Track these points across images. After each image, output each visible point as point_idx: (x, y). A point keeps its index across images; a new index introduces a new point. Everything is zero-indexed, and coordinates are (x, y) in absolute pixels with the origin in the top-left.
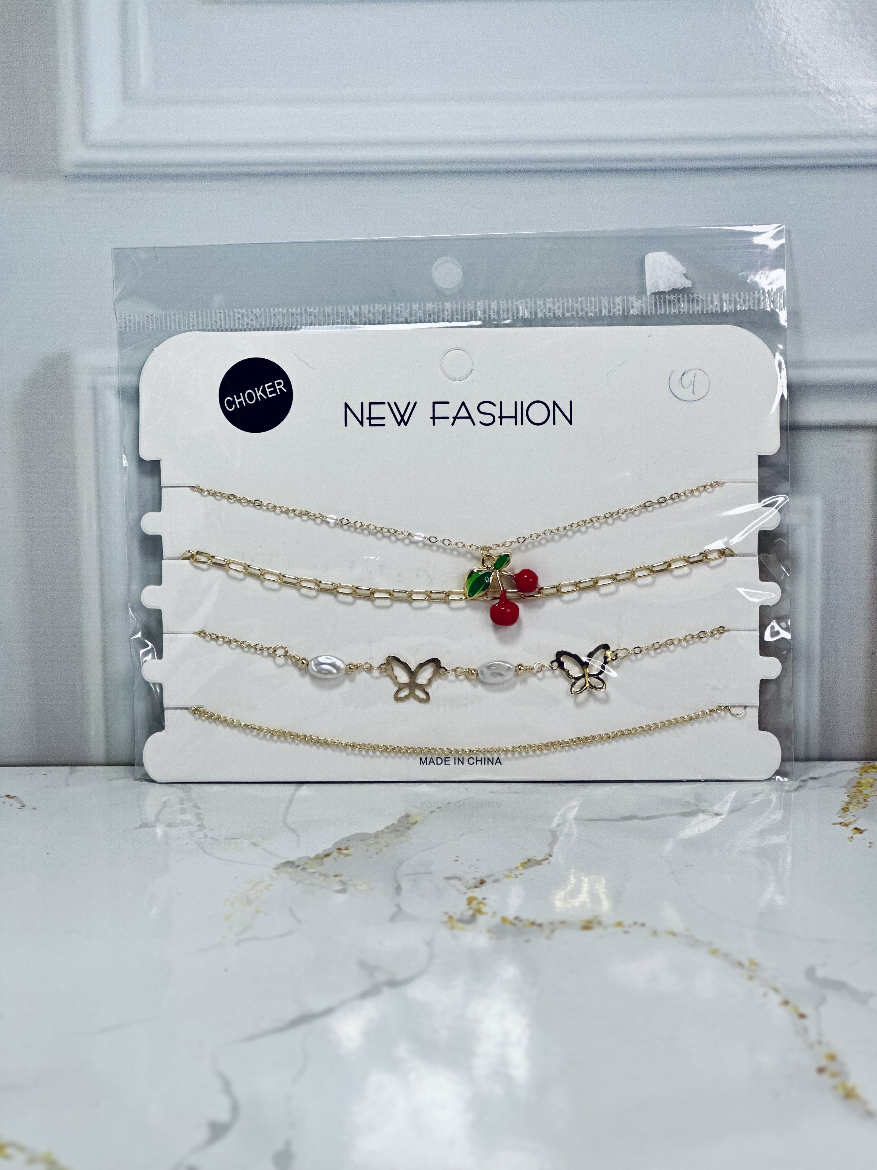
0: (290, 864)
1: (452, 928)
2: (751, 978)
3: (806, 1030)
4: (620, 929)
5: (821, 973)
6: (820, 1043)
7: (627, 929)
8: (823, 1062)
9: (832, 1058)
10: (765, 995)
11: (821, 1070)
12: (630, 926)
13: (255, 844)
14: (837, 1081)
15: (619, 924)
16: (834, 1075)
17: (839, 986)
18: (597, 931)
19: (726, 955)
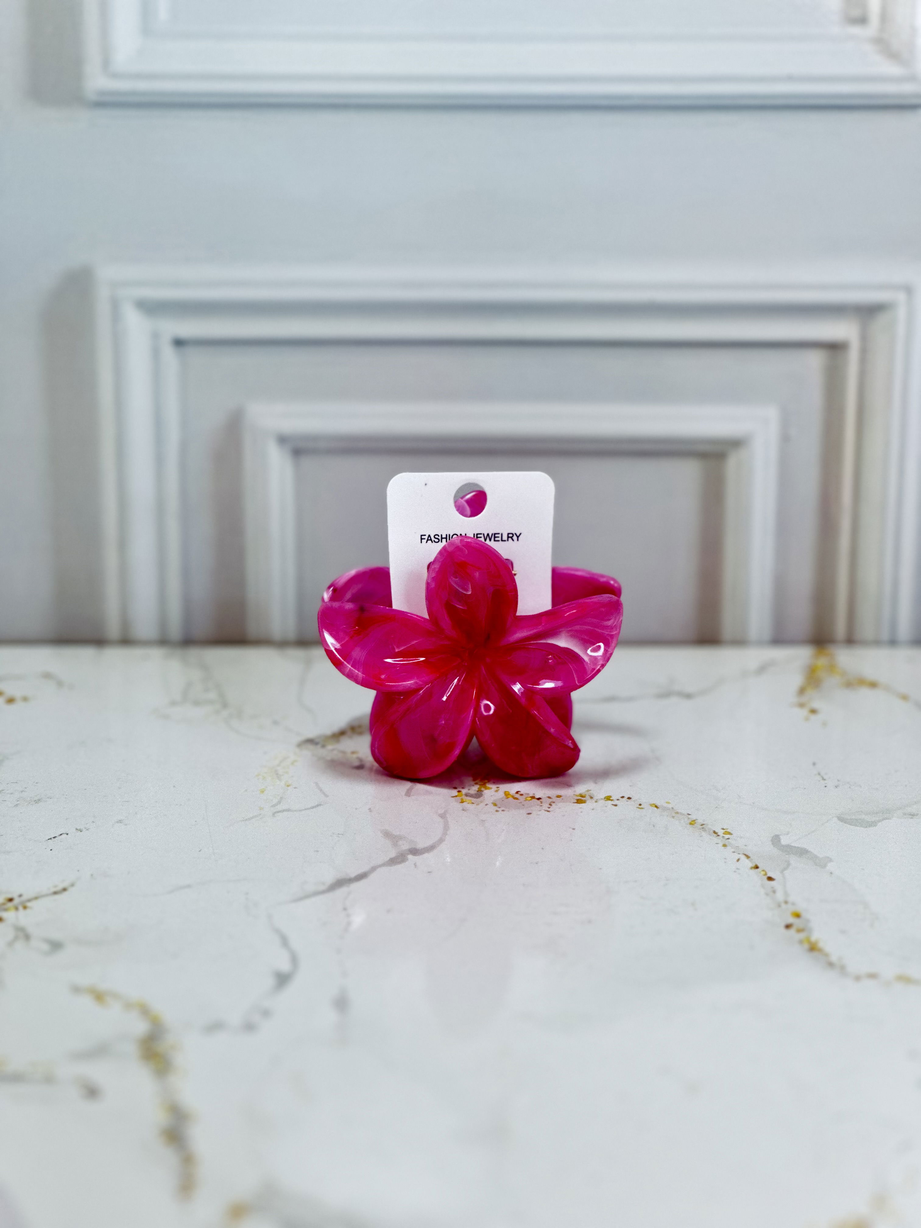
0: (311, 741)
1: (462, 802)
2: (725, 846)
3: (774, 892)
4: (610, 802)
5: (784, 841)
6: (786, 902)
7: (616, 802)
8: (791, 920)
9: (798, 916)
10: (738, 860)
11: (788, 926)
12: (618, 800)
13: (276, 723)
14: (802, 936)
15: (608, 798)
16: (799, 931)
17: (802, 852)
18: (590, 804)
19: (702, 825)
